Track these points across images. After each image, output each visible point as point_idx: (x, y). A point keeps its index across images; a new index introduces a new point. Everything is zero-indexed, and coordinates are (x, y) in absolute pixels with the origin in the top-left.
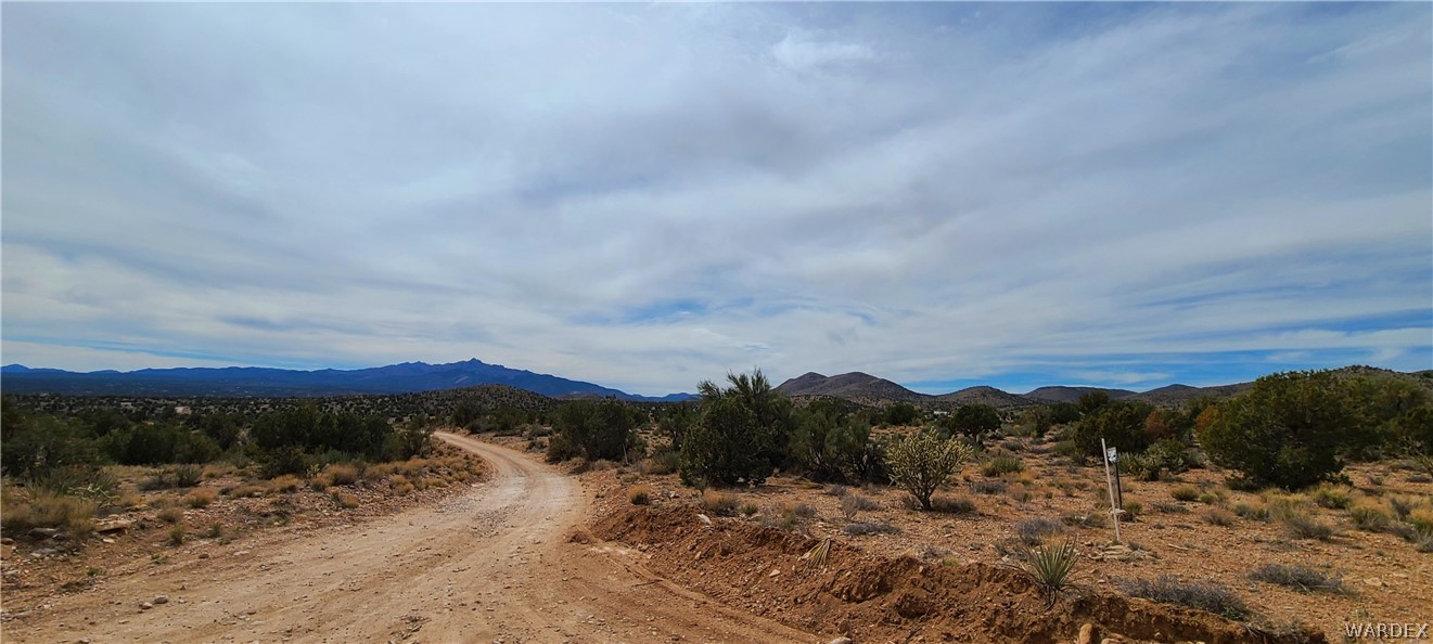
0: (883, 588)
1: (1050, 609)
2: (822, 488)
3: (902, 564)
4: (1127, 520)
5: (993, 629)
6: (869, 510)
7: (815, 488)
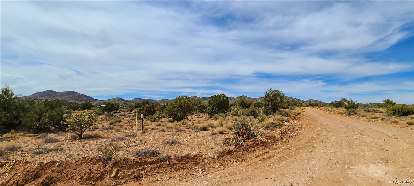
0: (37, 176)
1: (105, 168)
2: (37, 136)
3: (48, 165)
4: (143, 133)
5: (82, 180)
6: (54, 142)
7: (33, 136)
